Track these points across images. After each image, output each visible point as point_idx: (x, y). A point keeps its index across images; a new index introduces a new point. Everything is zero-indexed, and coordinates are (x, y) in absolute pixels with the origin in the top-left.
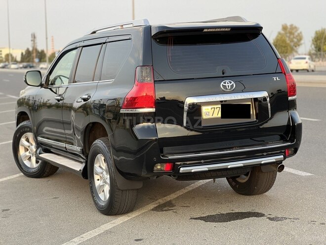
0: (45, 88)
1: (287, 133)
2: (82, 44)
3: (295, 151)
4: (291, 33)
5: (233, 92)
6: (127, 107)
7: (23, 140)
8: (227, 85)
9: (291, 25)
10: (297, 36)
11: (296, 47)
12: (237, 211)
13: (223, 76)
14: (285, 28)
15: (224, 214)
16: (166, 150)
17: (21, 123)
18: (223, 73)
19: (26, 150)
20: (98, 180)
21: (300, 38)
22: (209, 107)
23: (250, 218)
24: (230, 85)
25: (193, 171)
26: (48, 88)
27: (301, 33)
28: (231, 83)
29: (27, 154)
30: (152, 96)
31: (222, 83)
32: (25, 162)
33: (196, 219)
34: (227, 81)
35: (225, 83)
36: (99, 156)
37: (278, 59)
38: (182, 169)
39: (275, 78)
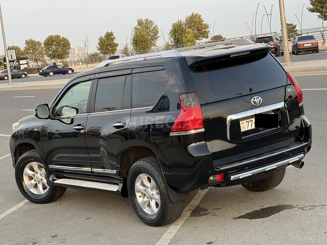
0: (52, 119)
1: (301, 135)
2: (97, 76)
3: (309, 149)
4: (147, 28)
5: (261, 106)
6: (177, 130)
7: (27, 170)
8: (256, 100)
9: (146, 20)
10: (152, 30)
11: (153, 40)
12: (266, 206)
13: (251, 93)
14: (140, 23)
15: (258, 211)
16: (215, 163)
17: (23, 153)
18: (250, 91)
19: (31, 178)
20: (140, 197)
21: (156, 32)
22: (245, 122)
23: (284, 211)
24: (258, 100)
25: (241, 177)
26: (54, 119)
27: (156, 26)
28: (258, 98)
29: (33, 182)
30: (200, 118)
31: (252, 100)
32: (31, 190)
33: (237, 218)
34: (256, 97)
35: (254, 99)
36: (142, 175)
37: (286, 72)
38: (232, 177)
39: (288, 89)
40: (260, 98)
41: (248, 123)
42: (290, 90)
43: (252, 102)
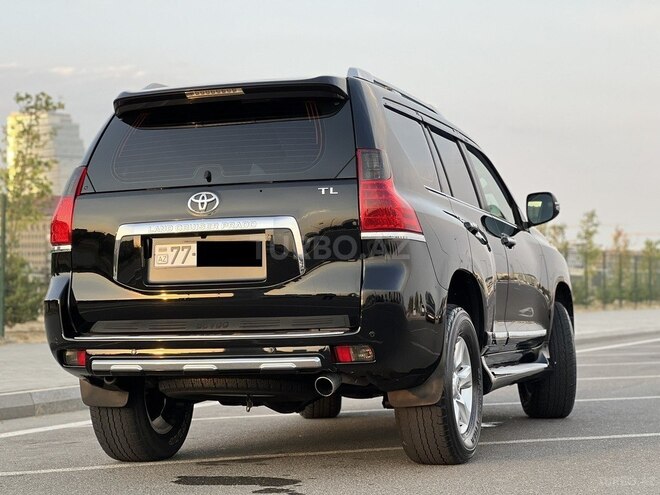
13: (205, 183)
18: (209, 179)
22: (169, 246)
30: (66, 224)
31: (192, 198)
34: (204, 194)
37: (356, 150)
38: (94, 363)
39: (323, 189)
40: (215, 197)
41: (175, 251)
42: (331, 192)
43: (189, 202)
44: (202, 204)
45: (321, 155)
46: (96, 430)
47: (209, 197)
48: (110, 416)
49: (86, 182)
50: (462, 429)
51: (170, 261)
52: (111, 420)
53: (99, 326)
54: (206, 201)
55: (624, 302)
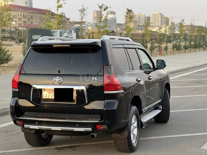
18: (59, 73)
31: (54, 78)
34: (58, 77)
37: (103, 66)
38: (25, 125)
39: (93, 78)
40: (61, 78)
41: (49, 93)
42: (96, 79)
43: (53, 80)
44: (57, 80)
45: (93, 67)
46: (26, 139)
47: (59, 78)
48: (30, 135)
49: (22, 70)
50: (134, 142)
51: (48, 96)
52: (30, 136)
53: (26, 113)
54: (58, 80)
55: (191, 49)
